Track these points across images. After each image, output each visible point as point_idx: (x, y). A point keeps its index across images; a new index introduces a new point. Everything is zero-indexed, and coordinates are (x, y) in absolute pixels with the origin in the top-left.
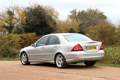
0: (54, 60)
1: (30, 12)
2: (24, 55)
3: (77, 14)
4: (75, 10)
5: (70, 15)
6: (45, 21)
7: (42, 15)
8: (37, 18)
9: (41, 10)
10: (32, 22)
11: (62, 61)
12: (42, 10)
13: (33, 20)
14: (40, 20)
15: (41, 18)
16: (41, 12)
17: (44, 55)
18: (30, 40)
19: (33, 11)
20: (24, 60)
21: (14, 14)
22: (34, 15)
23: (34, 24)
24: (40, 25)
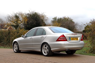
0: (40, 49)
2: (16, 45)
6: (39, 23)
7: (38, 18)
8: (34, 20)
11: (48, 49)
13: (32, 22)
14: (36, 22)
16: (37, 17)
17: (32, 45)
19: (31, 16)
20: (15, 48)
22: (32, 19)
23: (32, 25)
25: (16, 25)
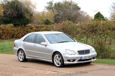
1: (7, 5)
3: (53, 5)
4: (51, 2)
5: (47, 6)
6: (22, 13)
7: (19, 7)
8: (14, 10)
9: (17, 3)
10: (9, 14)
12: (19, 3)
13: (10, 12)
14: (17, 12)
15: (17, 11)
16: (17, 5)
18: (7, 31)
19: (10, 4)
22: (11, 8)
23: (11, 16)
24: (17, 17)
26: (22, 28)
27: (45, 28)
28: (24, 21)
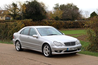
7: (37, 7)
12: (37, 3)
13: (31, 10)
14: (36, 10)
19: (30, 4)
21: (17, 5)
22: (31, 7)
23: (31, 13)
24: (36, 14)
25: (13, 14)
26: (39, 23)
27: (55, 22)
28: (40, 17)
